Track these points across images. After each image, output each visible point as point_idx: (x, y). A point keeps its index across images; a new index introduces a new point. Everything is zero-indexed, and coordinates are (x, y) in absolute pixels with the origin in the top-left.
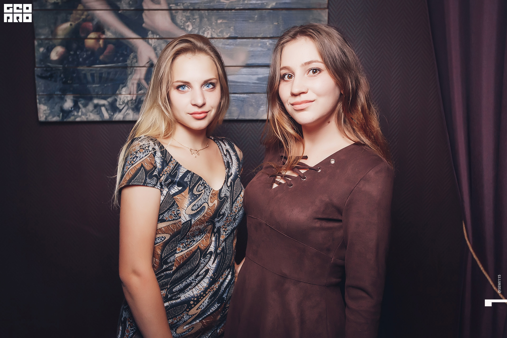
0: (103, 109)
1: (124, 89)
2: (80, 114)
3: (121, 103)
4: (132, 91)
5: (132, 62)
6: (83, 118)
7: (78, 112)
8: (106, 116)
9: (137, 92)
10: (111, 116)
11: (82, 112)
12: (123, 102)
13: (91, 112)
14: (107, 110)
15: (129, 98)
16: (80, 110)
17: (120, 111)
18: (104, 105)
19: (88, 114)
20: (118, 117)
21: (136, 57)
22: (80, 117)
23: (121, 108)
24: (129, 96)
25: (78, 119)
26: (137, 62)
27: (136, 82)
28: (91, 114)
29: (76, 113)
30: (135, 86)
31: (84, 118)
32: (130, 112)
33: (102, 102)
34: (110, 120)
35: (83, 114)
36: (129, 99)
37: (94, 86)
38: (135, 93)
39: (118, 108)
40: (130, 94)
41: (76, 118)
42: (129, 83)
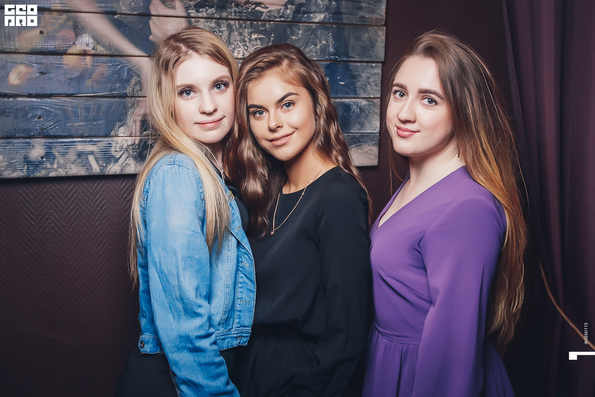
0: (91, 158)
1: (122, 129)
2: (55, 166)
3: (118, 149)
4: (134, 131)
5: (133, 90)
6: (60, 172)
7: (52, 164)
8: (96, 168)
9: (141, 133)
10: (103, 168)
11: (58, 163)
12: (121, 148)
13: (73, 163)
14: (97, 160)
15: (130, 140)
16: (56, 161)
17: (117, 160)
18: (92, 153)
19: (68, 166)
20: (114, 169)
21: (139, 83)
22: (56, 170)
23: (118, 157)
24: (129, 138)
25: (53, 174)
26: (141, 90)
27: (139, 118)
28: (73, 166)
29: (49, 166)
30: (138, 124)
31: (62, 172)
32: (131, 161)
33: (90, 148)
34: (102, 174)
35: (59, 166)
36: (129, 143)
37: (77, 124)
38: (138, 134)
39: (113, 157)
40: (130, 136)
41: (49, 173)
42: (130, 120)
